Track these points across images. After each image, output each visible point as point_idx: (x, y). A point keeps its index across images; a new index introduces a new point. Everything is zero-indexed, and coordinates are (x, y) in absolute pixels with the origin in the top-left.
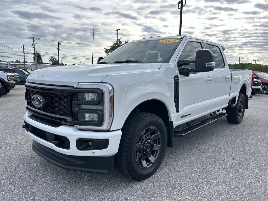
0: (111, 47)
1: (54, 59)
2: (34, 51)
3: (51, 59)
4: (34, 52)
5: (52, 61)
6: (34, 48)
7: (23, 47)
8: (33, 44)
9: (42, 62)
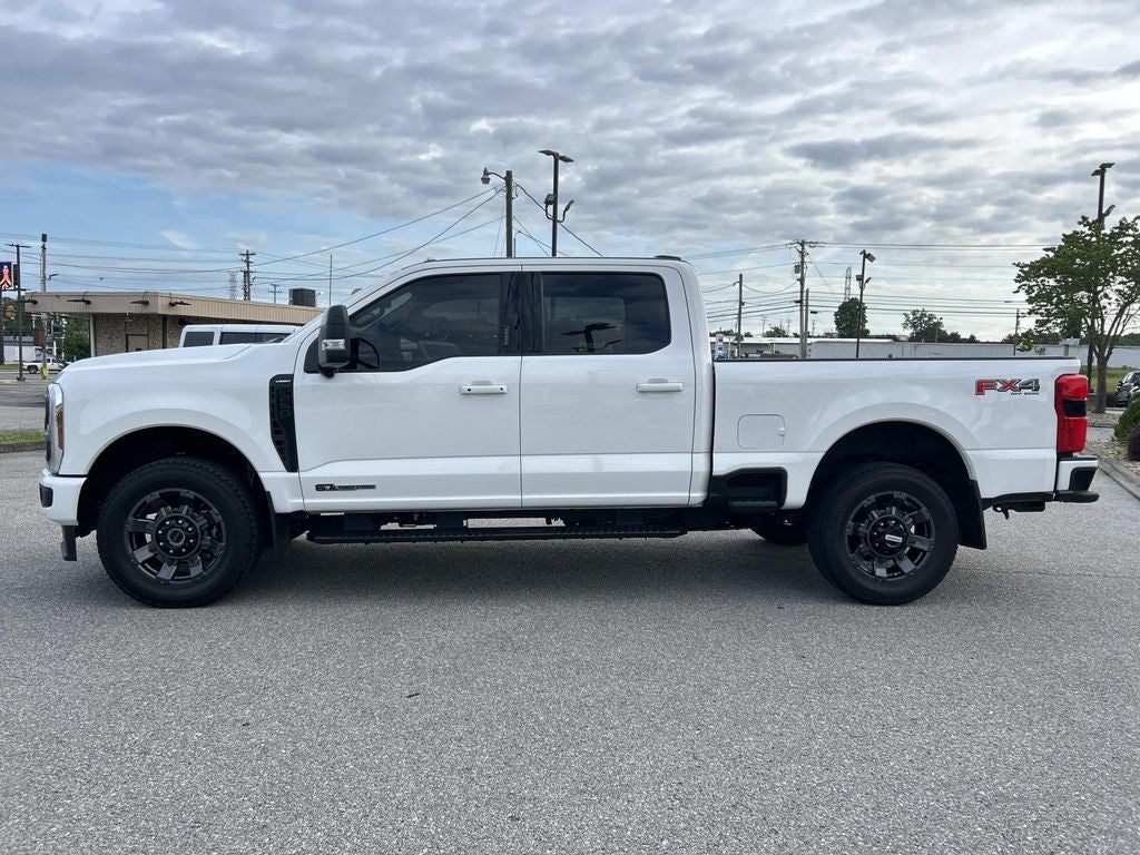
0: (1051, 254)
1: (923, 315)
2: (802, 292)
3: (911, 317)
4: (799, 294)
5: (914, 326)
6: (802, 281)
7: (741, 282)
8: (799, 268)
9: (868, 331)
